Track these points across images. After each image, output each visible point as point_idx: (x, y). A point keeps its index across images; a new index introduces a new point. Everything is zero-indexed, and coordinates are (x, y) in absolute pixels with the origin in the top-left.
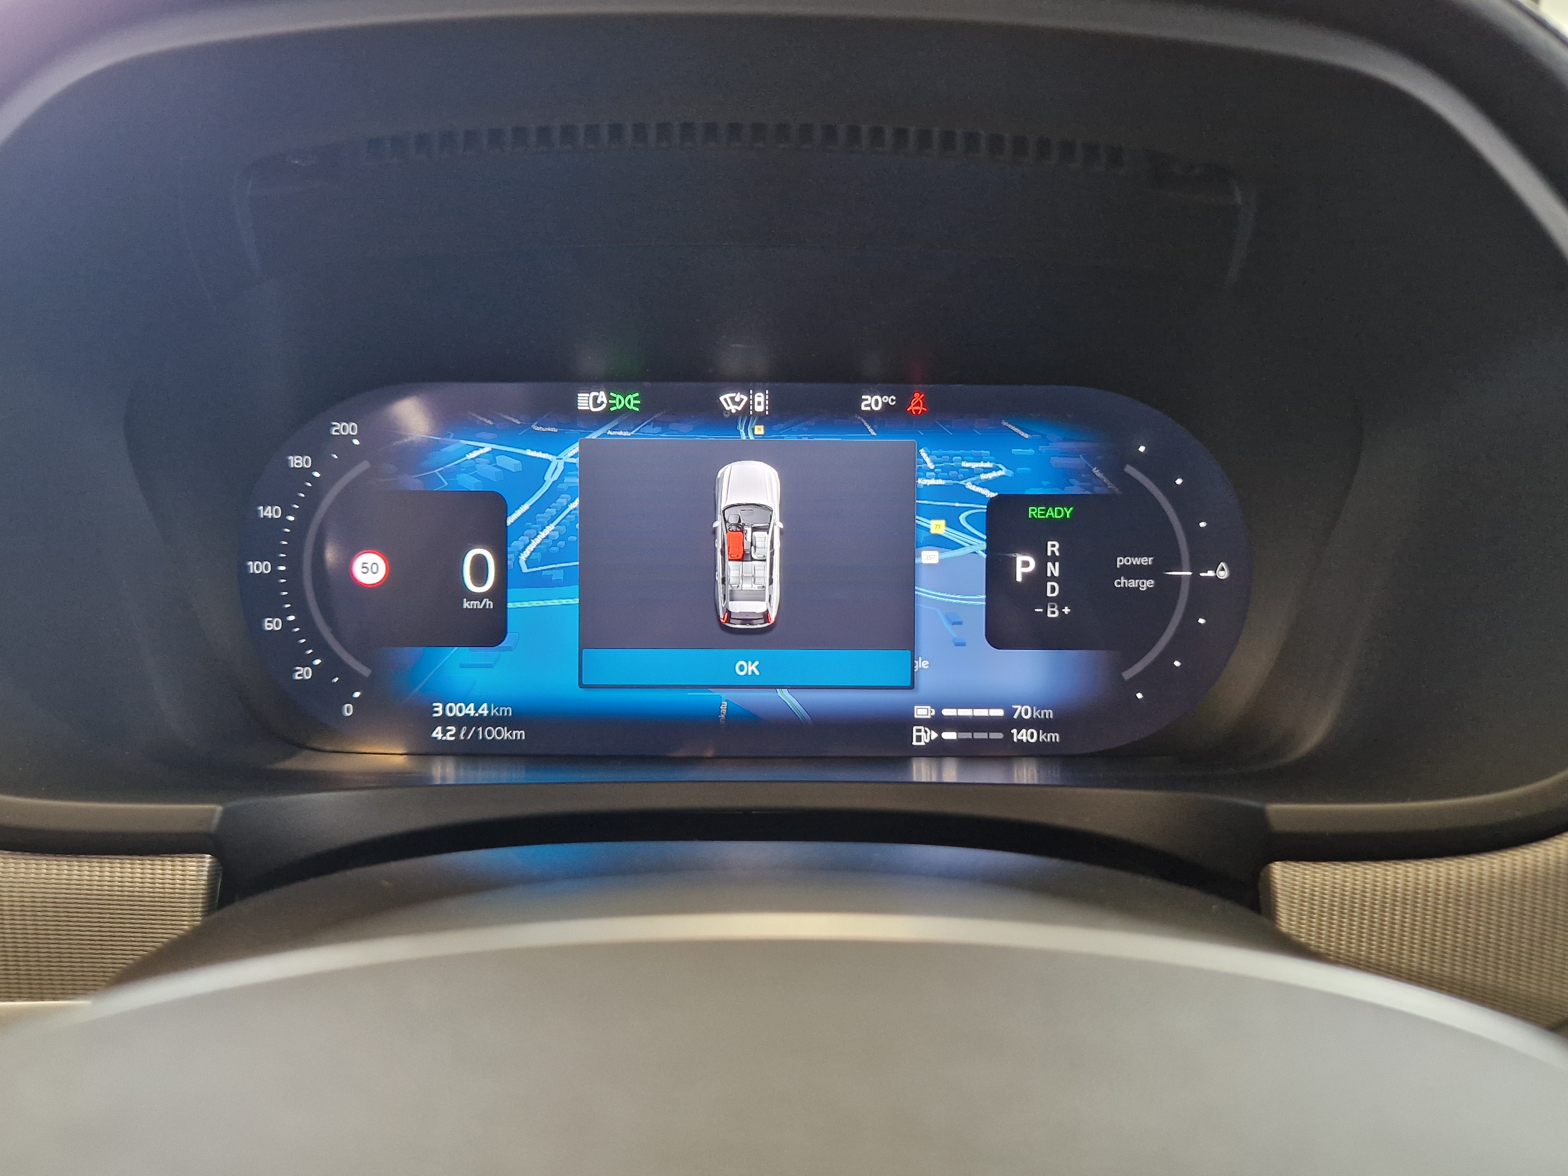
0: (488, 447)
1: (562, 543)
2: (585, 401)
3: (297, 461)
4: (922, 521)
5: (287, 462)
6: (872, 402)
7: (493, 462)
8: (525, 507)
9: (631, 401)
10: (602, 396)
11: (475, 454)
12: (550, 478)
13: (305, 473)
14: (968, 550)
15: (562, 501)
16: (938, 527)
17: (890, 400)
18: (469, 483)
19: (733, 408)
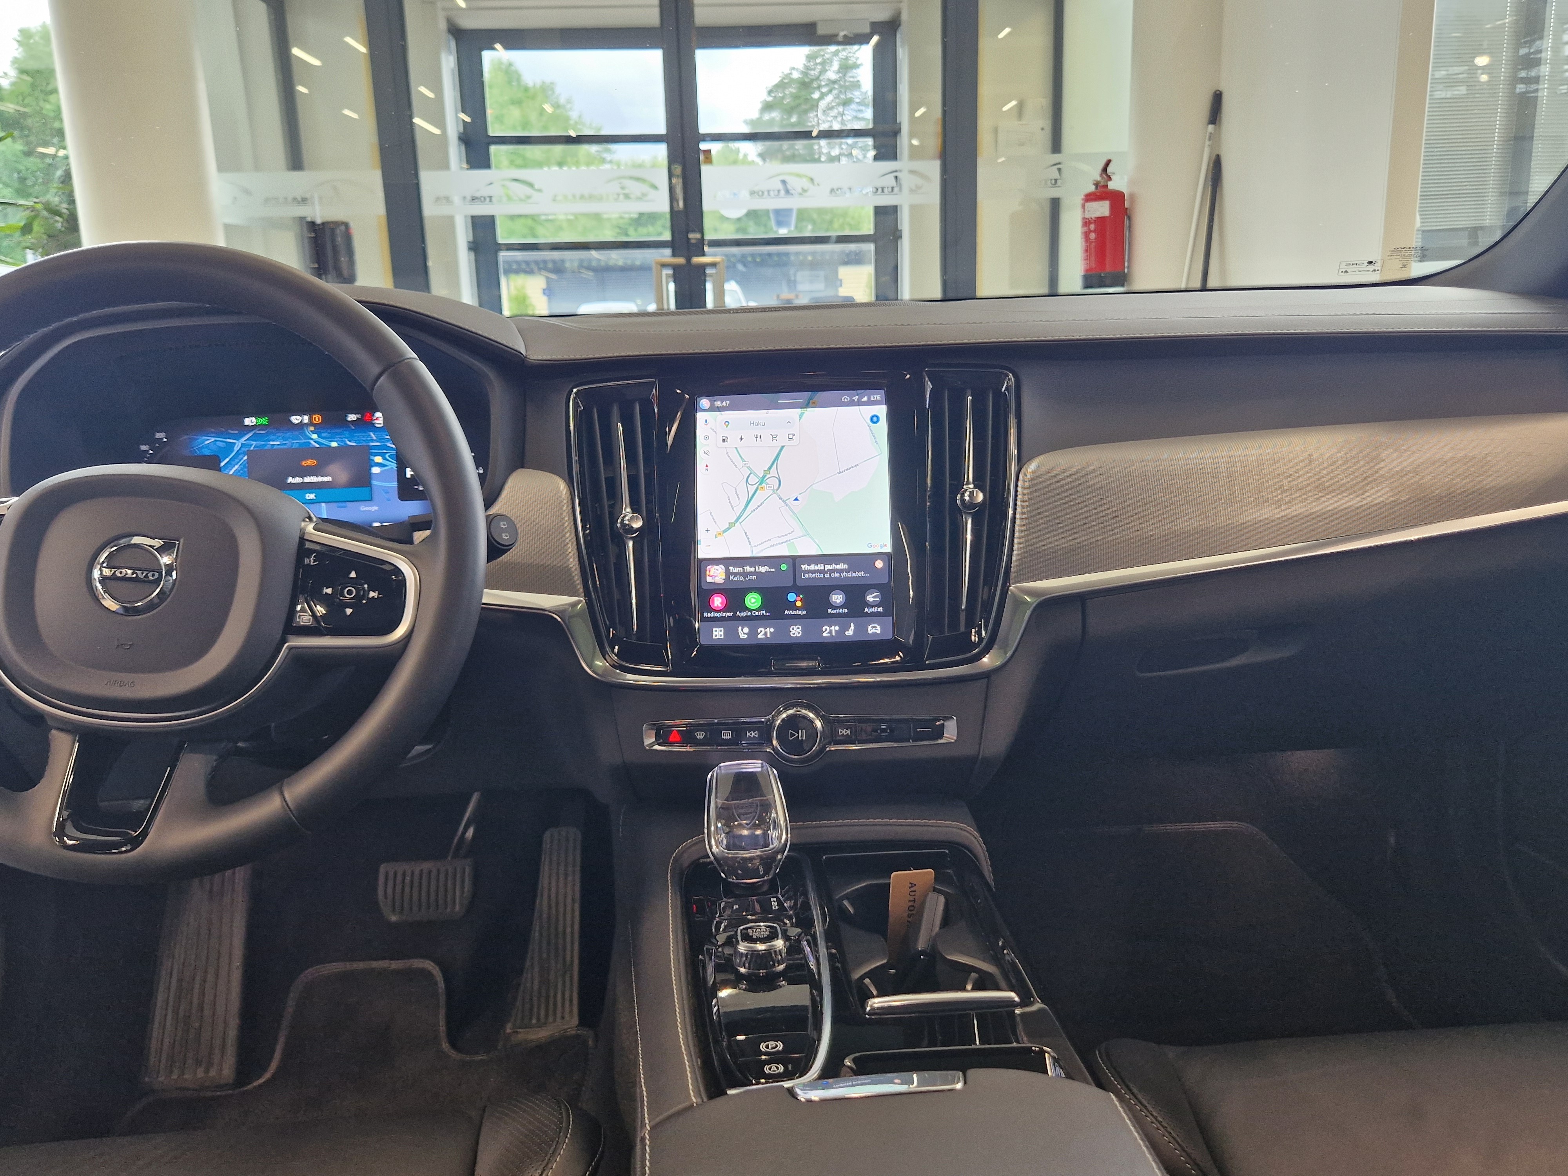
0: (213, 439)
1: (241, 472)
2: (248, 421)
3: (144, 448)
4: (372, 457)
5: (139, 449)
6: (352, 417)
7: (215, 444)
8: (227, 460)
9: (264, 421)
10: (254, 419)
11: (207, 442)
12: (236, 448)
13: (146, 451)
14: (390, 467)
15: (240, 456)
16: (378, 459)
17: (359, 416)
18: (207, 452)
19: (297, 422)
